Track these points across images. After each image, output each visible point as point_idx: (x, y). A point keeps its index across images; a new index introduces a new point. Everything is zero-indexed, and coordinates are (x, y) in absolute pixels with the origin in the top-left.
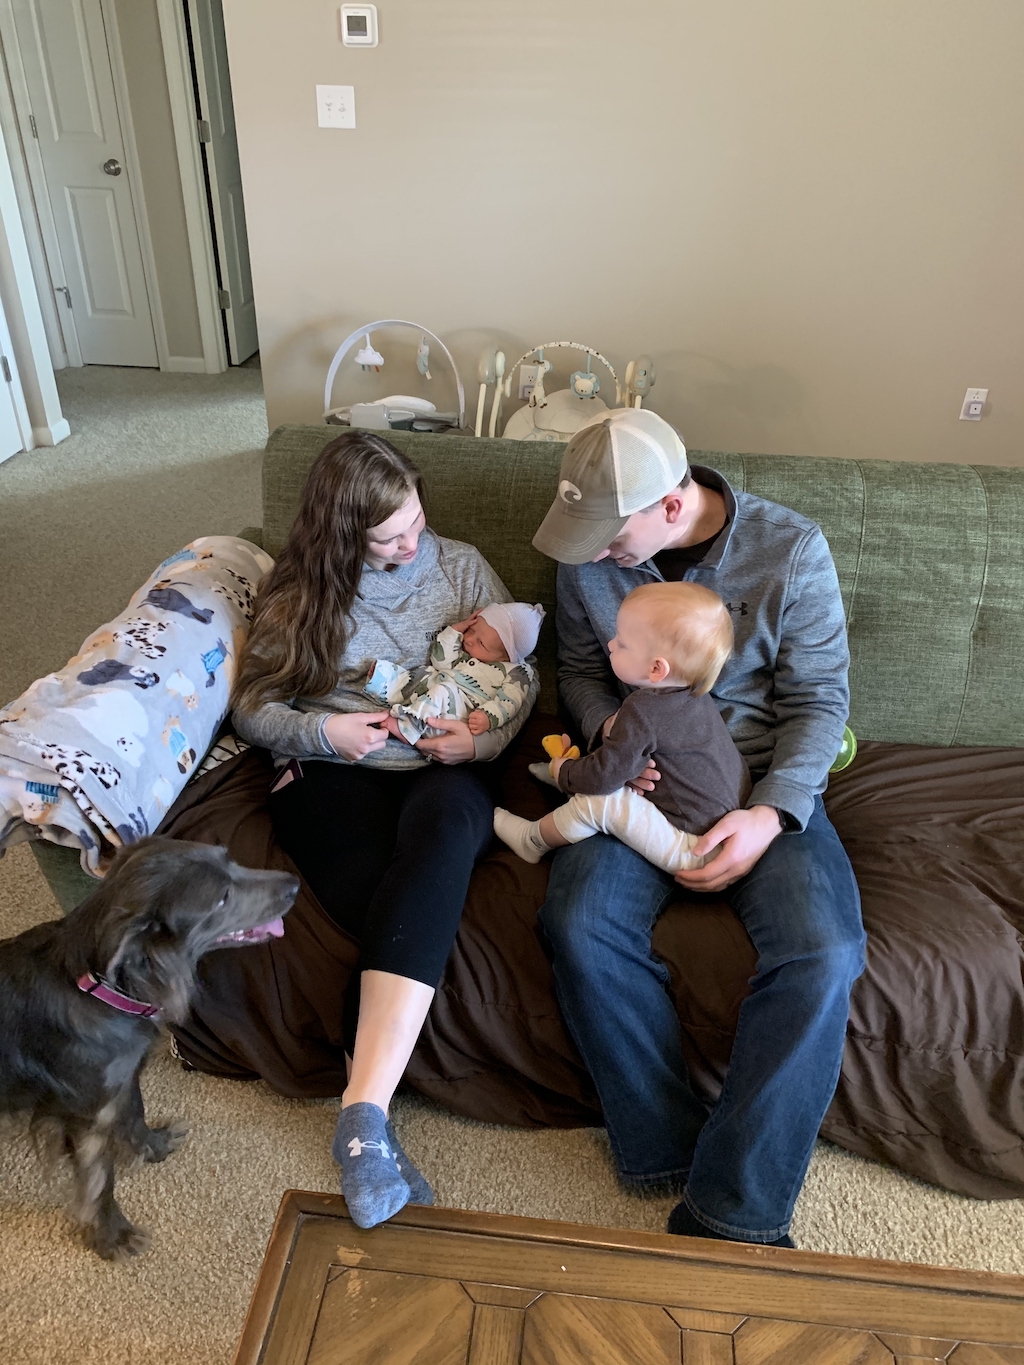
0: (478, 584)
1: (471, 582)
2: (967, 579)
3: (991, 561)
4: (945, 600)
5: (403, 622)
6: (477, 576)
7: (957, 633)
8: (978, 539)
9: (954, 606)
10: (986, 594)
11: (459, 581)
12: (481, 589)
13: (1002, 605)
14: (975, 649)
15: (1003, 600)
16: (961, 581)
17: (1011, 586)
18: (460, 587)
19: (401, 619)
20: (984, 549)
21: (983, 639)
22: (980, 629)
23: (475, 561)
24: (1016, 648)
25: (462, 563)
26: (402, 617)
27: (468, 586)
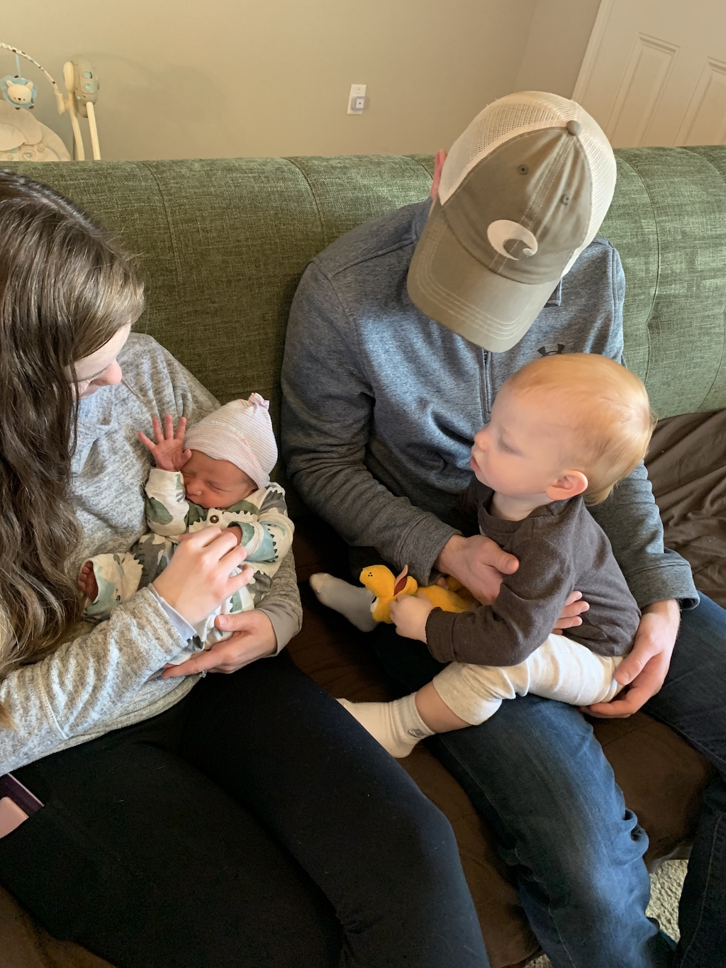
0: (179, 392)
1: (169, 391)
2: (647, 271)
3: (663, 249)
4: (634, 295)
5: (109, 487)
6: (173, 380)
7: (641, 326)
8: (649, 226)
9: (640, 300)
10: (661, 283)
11: (151, 393)
12: (184, 397)
13: (673, 291)
14: (652, 339)
15: (673, 286)
16: (643, 274)
17: (678, 271)
18: (154, 403)
19: (105, 484)
20: (656, 236)
21: (657, 327)
22: (654, 318)
23: (163, 359)
24: (682, 330)
25: (146, 366)
26: (105, 479)
27: (167, 399)
